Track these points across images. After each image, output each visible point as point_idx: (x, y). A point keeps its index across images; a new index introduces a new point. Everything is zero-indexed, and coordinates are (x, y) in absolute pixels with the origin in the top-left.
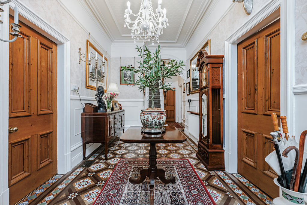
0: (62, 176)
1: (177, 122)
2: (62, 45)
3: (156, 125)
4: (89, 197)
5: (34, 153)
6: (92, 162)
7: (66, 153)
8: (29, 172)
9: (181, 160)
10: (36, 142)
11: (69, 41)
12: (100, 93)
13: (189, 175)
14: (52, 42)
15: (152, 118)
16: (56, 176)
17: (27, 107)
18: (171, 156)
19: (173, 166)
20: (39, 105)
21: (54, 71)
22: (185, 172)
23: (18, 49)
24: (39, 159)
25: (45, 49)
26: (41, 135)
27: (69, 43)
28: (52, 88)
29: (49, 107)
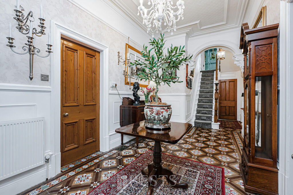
0: (101, 153)
1: (240, 122)
2: (102, 52)
3: (155, 121)
4: (106, 175)
5: (81, 132)
6: (126, 148)
7: (105, 136)
8: (77, 145)
9: (213, 167)
10: (83, 125)
11: (107, 47)
12: (136, 89)
13: (211, 188)
14: (95, 51)
15: (151, 112)
16: (99, 152)
17: (76, 100)
18: (204, 159)
19: (198, 171)
20: (85, 99)
21: (97, 73)
22: (209, 182)
23: (71, 61)
24: (85, 138)
25: (91, 57)
26: (86, 120)
27: (107, 50)
28: (95, 86)
29: (93, 99)
